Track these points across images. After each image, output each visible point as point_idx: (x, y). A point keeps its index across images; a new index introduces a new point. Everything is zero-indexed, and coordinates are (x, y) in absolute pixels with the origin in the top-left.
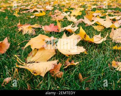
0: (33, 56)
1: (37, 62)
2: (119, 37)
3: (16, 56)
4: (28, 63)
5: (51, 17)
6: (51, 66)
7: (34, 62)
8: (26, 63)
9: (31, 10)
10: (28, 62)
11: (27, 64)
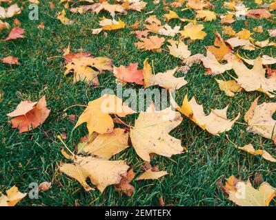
0: (88, 143)
1: (95, 156)
2: (265, 121)
3: (59, 137)
4: (79, 155)
5: (135, 35)
6: (116, 178)
7: (89, 155)
8: (75, 153)
9: (96, 8)
10: (79, 152)
11: (77, 156)
